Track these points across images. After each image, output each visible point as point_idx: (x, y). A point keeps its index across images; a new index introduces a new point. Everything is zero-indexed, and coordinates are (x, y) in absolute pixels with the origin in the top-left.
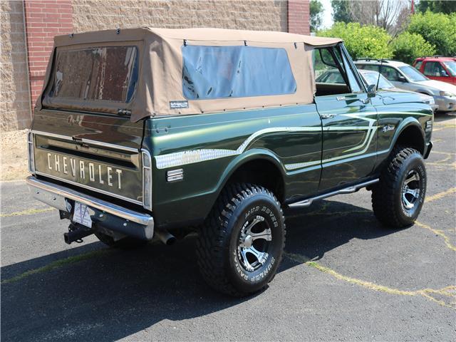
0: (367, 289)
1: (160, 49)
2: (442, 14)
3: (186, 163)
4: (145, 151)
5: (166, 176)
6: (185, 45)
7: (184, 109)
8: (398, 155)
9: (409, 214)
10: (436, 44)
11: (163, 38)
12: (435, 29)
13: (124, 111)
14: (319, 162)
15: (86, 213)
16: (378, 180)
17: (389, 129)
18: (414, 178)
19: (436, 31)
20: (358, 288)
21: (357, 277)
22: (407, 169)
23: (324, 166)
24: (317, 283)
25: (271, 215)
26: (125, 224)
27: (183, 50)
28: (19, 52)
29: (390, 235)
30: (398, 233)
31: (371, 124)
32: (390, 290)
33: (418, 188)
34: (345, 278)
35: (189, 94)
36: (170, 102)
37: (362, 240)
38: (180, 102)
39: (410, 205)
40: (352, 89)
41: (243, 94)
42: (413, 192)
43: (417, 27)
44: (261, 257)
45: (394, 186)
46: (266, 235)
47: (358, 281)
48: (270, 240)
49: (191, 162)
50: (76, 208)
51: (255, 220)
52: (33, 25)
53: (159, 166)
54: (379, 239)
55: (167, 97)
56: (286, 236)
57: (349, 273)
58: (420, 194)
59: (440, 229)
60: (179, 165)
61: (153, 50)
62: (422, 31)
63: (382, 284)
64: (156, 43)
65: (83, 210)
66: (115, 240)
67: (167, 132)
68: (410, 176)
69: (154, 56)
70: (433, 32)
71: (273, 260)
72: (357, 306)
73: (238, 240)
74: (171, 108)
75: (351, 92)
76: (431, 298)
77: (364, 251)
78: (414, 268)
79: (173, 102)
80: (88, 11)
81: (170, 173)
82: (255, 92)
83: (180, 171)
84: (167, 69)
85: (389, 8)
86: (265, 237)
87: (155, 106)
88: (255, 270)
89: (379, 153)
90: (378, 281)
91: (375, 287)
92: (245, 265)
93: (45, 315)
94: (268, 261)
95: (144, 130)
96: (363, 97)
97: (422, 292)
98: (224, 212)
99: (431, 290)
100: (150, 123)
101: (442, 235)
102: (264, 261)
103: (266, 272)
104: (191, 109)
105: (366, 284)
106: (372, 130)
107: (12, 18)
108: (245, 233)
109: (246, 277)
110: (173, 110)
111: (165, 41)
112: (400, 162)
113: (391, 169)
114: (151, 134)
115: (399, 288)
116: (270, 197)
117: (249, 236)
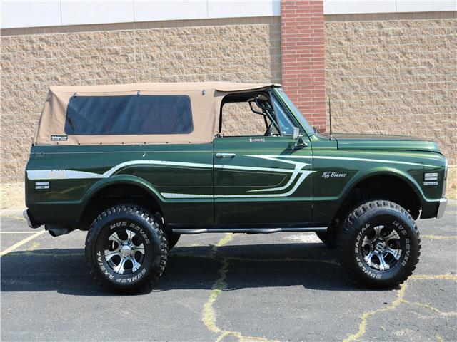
3: (52, 178)
5: (35, 185)
6: (75, 96)
7: (62, 142)
16: (324, 228)
17: (335, 175)
18: (393, 236)
23: (218, 201)
25: (141, 232)
31: (299, 167)
33: (399, 248)
36: (52, 136)
38: (60, 136)
42: (394, 252)
48: (144, 253)
49: (57, 178)
53: (30, 177)
55: (50, 132)
60: (46, 179)
71: (144, 271)
74: (52, 140)
79: (54, 136)
80: (342, 74)
81: (38, 184)
83: (46, 183)
84: (53, 113)
88: (124, 274)
89: (319, 199)
92: (115, 267)
94: (139, 270)
103: (135, 279)
104: (69, 141)
106: (299, 175)
109: (112, 277)
111: (54, 94)
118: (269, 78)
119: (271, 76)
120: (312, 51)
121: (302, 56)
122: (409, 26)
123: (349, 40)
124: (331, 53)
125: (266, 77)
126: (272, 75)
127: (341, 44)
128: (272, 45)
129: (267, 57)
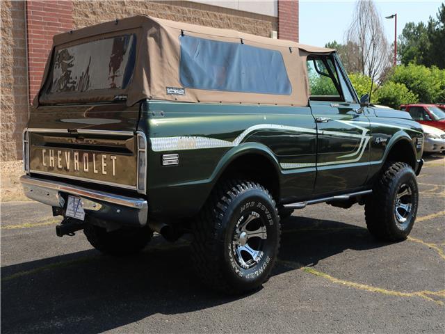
0: (364, 291)
1: (158, 35)
2: (424, 67)
3: (182, 149)
4: (141, 133)
5: (162, 160)
6: (183, 35)
7: (180, 96)
8: (391, 168)
9: (402, 228)
10: (418, 93)
11: (161, 25)
12: (418, 79)
13: (120, 97)
14: (314, 164)
15: (79, 206)
16: (371, 191)
17: (382, 140)
18: (405, 193)
19: (419, 81)
20: (355, 290)
21: (353, 281)
22: (399, 182)
23: (319, 169)
24: (312, 285)
25: (266, 213)
26: (118, 211)
27: (180, 39)
28: (21, 85)
29: (384, 247)
30: (392, 246)
31: (364, 132)
32: (387, 292)
33: (410, 203)
34: (340, 281)
35: (185, 82)
36: (167, 88)
37: (355, 251)
38: (176, 89)
39: (403, 219)
40: (346, 98)
41: (239, 88)
42: (405, 207)
43: (400, 77)
44: (256, 255)
45: (387, 198)
46: (261, 233)
47: (355, 284)
48: (265, 238)
49: (187, 149)
50: (69, 202)
51: (250, 216)
52: (35, 60)
53: (154, 148)
54: (372, 250)
55: (164, 82)
56: (281, 236)
57: (345, 278)
58: (412, 209)
59: (432, 243)
60: (175, 149)
61: (151, 36)
62: (406, 81)
63: (378, 286)
64: (154, 30)
65: (76, 203)
66: (108, 231)
67: (162, 116)
68: (402, 190)
69: (151, 41)
70: (416, 83)
71: (268, 259)
72: (355, 304)
73: (233, 236)
74: (168, 94)
75: (344, 101)
76: (430, 299)
77: (358, 260)
78: (410, 274)
79: (170, 88)
81: (166, 157)
82: (251, 89)
83: (175, 156)
84: (164, 55)
85: (373, 58)
86: (260, 235)
87: (152, 90)
88: (250, 267)
89: (372, 163)
90: (375, 284)
91: (371, 289)
92: (240, 261)
93: (33, 308)
94: (263, 260)
95: (140, 112)
96: (357, 107)
97: (419, 294)
98: (219, 205)
99: (429, 292)
100: (146, 106)
101: (435, 248)
102: (259, 259)
103: (261, 270)
104: (187, 96)
105: (362, 286)
106: (365, 139)
107: (15, 53)
108: (240, 230)
109: (241, 274)
110: (170, 96)
111: (162, 28)
112: (392, 174)
113: (383, 181)
114: (147, 117)
115: (396, 290)
116: (265, 194)
117: (244, 234)
118: (12, 46)
119: (13, 43)
120: (60, 20)
121: (49, 24)
122: (147, 7)
123: (94, 13)
124: (77, 25)
125: (7, 44)
126: (15, 42)
127: (87, 16)
128: (15, 7)
129: (9, 19)
